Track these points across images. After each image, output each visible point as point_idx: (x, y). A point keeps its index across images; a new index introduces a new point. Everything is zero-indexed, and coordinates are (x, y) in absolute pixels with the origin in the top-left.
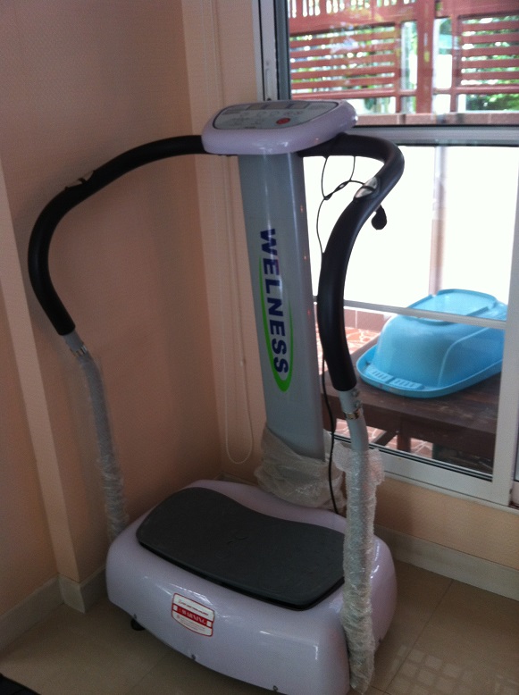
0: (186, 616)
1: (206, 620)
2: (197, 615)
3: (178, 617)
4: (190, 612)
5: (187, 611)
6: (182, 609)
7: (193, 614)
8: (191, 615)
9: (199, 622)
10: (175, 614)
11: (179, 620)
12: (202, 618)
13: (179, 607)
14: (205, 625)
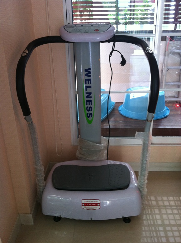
0: (89, 205)
1: (97, 204)
2: (93, 204)
3: (85, 207)
4: (90, 204)
5: (89, 204)
6: (86, 204)
7: (91, 204)
8: (91, 205)
9: (94, 205)
10: (83, 207)
11: (85, 208)
12: (95, 204)
13: (85, 204)
14: (97, 206)
